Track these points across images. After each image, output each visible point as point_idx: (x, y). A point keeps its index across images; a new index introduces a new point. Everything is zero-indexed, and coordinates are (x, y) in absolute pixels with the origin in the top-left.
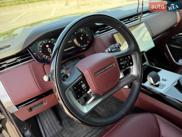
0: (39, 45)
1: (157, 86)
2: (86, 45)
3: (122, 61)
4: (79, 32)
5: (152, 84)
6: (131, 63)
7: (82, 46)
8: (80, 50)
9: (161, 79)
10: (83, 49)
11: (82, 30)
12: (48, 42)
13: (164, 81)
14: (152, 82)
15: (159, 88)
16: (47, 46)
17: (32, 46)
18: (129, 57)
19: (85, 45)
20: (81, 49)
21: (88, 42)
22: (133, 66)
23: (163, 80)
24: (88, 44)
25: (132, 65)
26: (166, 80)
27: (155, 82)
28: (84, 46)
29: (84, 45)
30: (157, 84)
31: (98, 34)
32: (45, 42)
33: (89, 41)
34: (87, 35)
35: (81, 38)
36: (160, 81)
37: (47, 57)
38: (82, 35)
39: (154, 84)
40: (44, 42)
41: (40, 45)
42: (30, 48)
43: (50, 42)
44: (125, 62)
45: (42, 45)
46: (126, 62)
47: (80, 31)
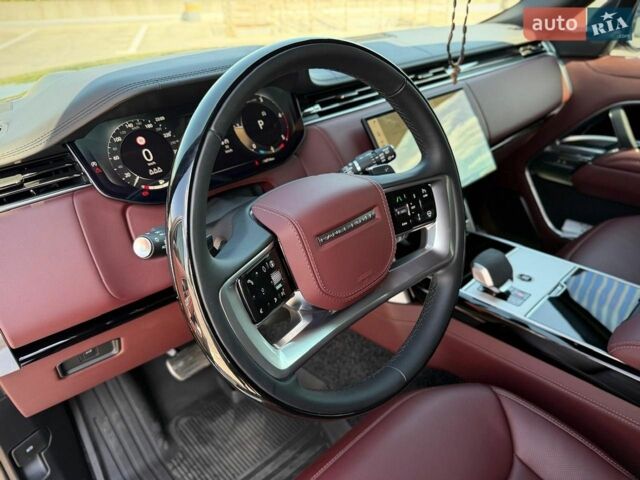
0: (113, 133)
1: (504, 296)
2: (278, 149)
3: (401, 205)
4: (255, 100)
5: (487, 290)
6: (429, 214)
7: (262, 152)
8: (254, 163)
9: (516, 274)
10: (266, 161)
11: (262, 96)
12: (143, 126)
13: (524, 280)
14: (489, 282)
15: (512, 303)
16: (141, 141)
17: (87, 137)
18: (424, 191)
19: (272, 148)
20: (260, 161)
21: (283, 137)
22: (437, 222)
23: (521, 276)
24: (282, 146)
25: (433, 219)
26: (530, 280)
27: (498, 284)
28: (269, 152)
29: (269, 150)
30: (503, 289)
31: (317, 116)
32: (135, 125)
33: (285, 136)
34: (280, 115)
35: (261, 123)
36: (512, 279)
37: (138, 178)
38: (264, 114)
39: (495, 290)
40: (130, 125)
41: (115, 135)
42: (76, 143)
43: (150, 126)
44: (410, 206)
45: (122, 136)
46: (413, 207)
47: (258, 97)
